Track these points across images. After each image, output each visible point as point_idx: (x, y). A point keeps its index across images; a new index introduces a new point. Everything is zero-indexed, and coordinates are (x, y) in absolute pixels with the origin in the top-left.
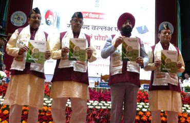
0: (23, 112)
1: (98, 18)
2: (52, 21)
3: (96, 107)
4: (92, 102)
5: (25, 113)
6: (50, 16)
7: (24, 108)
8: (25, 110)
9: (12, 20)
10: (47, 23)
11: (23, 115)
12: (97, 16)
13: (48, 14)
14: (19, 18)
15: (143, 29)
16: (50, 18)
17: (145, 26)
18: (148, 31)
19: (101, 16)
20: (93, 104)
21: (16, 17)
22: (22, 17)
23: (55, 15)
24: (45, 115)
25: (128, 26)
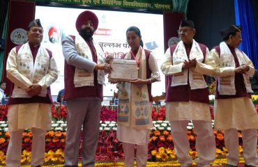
0: (23, 139)
1: (106, 35)
2: (56, 39)
3: (114, 129)
4: (108, 122)
5: (26, 140)
6: (54, 33)
7: (24, 134)
8: (26, 137)
9: (12, 38)
10: (51, 40)
11: (23, 143)
12: (104, 32)
13: (51, 31)
14: (19, 36)
15: (152, 45)
16: (54, 35)
17: (154, 42)
18: (157, 47)
19: (108, 32)
20: (110, 125)
21: (16, 34)
22: (22, 35)
23: (59, 32)
24: (52, 141)
25: (89, 28)
